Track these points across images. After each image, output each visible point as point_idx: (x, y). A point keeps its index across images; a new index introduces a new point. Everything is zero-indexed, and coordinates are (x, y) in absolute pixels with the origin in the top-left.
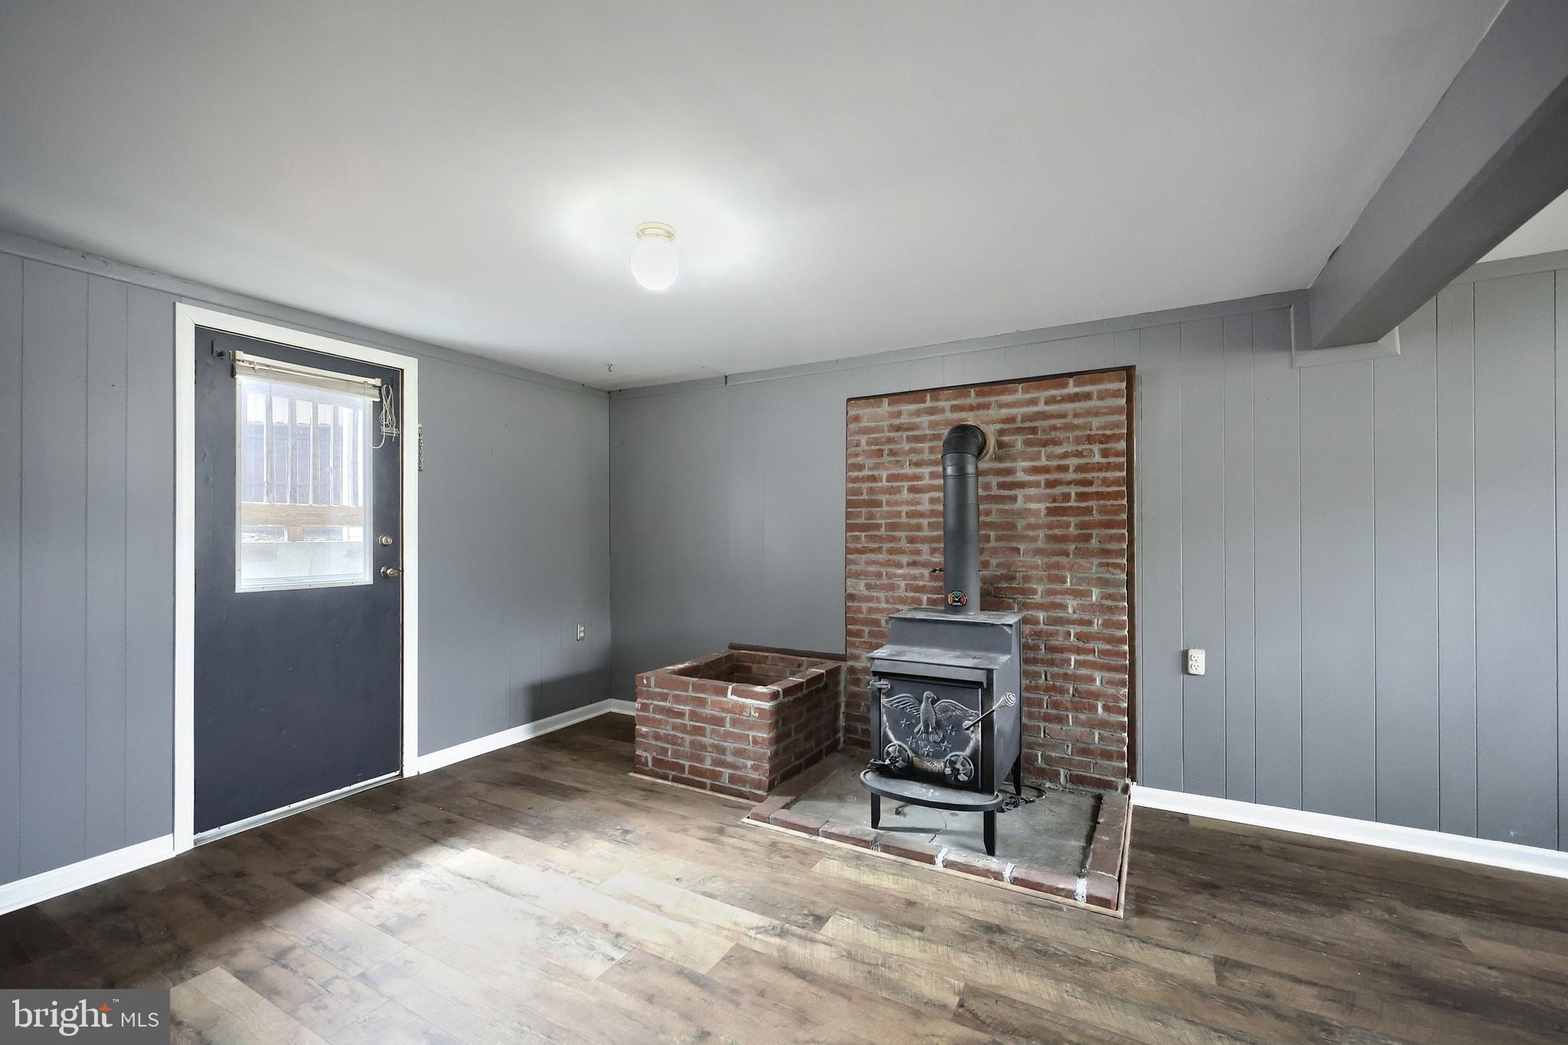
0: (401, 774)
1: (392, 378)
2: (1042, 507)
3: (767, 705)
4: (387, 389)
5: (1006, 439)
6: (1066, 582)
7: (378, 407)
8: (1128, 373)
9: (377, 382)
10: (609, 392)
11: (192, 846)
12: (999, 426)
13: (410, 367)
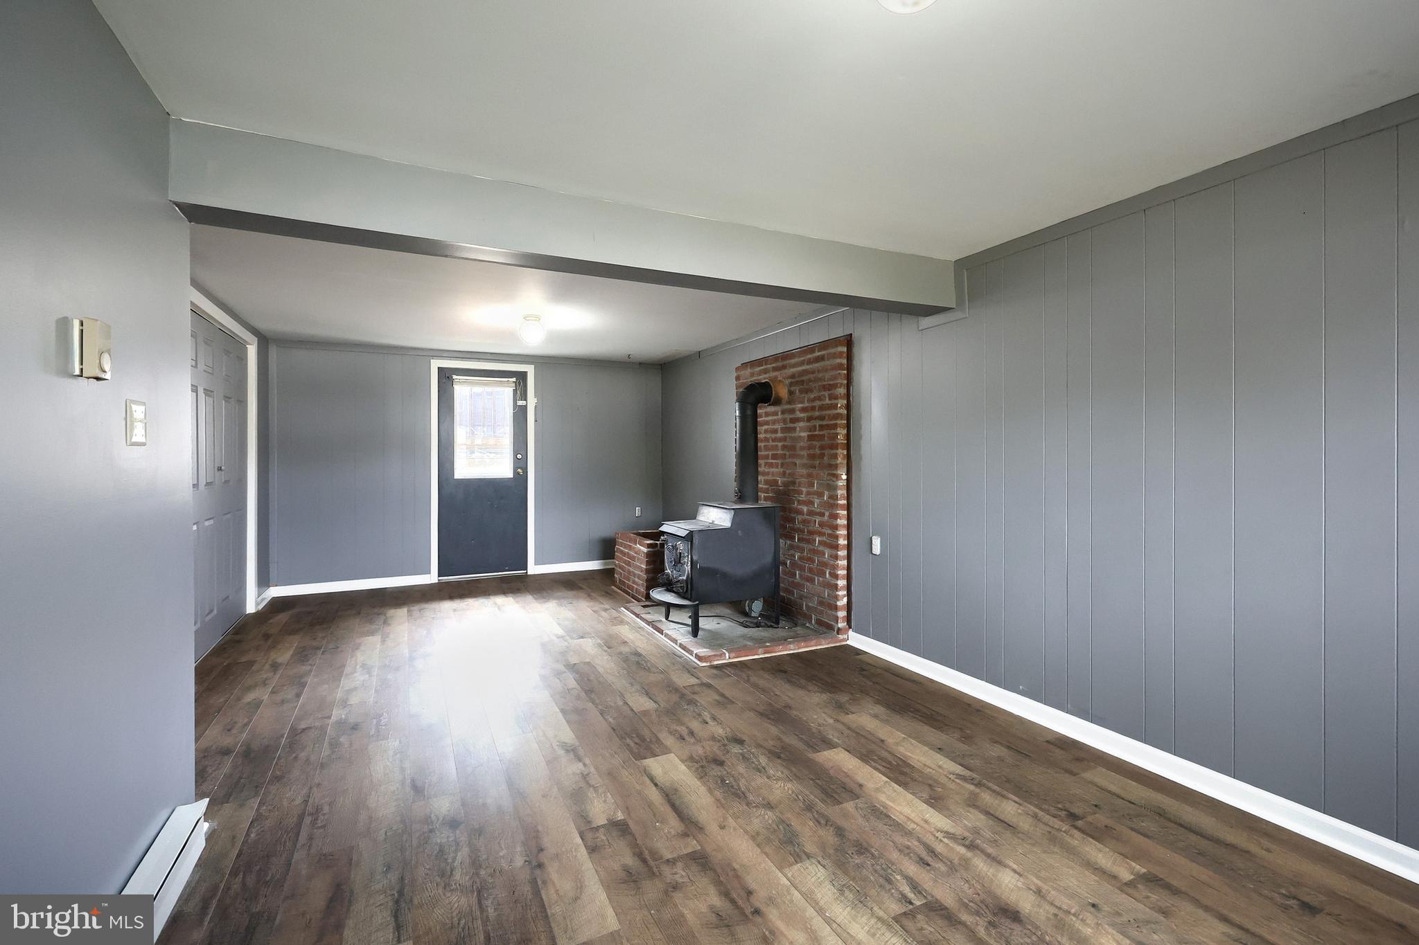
0: (527, 573)
1: (521, 377)
2: (804, 434)
3: (645, 550)
4: (519, 383)
5: (792, 389)
6: (814, 486)
7: (515, 391)
8: (849, 341)
9: (514, 379)
10: (661, 365)
11: (437, 581)
12: (790, 380)
13: (530, 369)
